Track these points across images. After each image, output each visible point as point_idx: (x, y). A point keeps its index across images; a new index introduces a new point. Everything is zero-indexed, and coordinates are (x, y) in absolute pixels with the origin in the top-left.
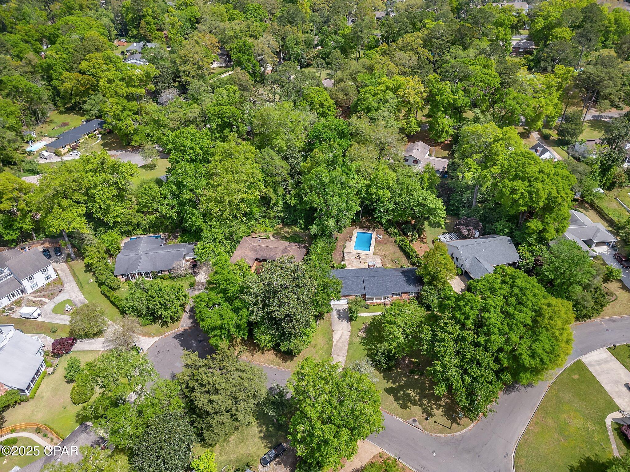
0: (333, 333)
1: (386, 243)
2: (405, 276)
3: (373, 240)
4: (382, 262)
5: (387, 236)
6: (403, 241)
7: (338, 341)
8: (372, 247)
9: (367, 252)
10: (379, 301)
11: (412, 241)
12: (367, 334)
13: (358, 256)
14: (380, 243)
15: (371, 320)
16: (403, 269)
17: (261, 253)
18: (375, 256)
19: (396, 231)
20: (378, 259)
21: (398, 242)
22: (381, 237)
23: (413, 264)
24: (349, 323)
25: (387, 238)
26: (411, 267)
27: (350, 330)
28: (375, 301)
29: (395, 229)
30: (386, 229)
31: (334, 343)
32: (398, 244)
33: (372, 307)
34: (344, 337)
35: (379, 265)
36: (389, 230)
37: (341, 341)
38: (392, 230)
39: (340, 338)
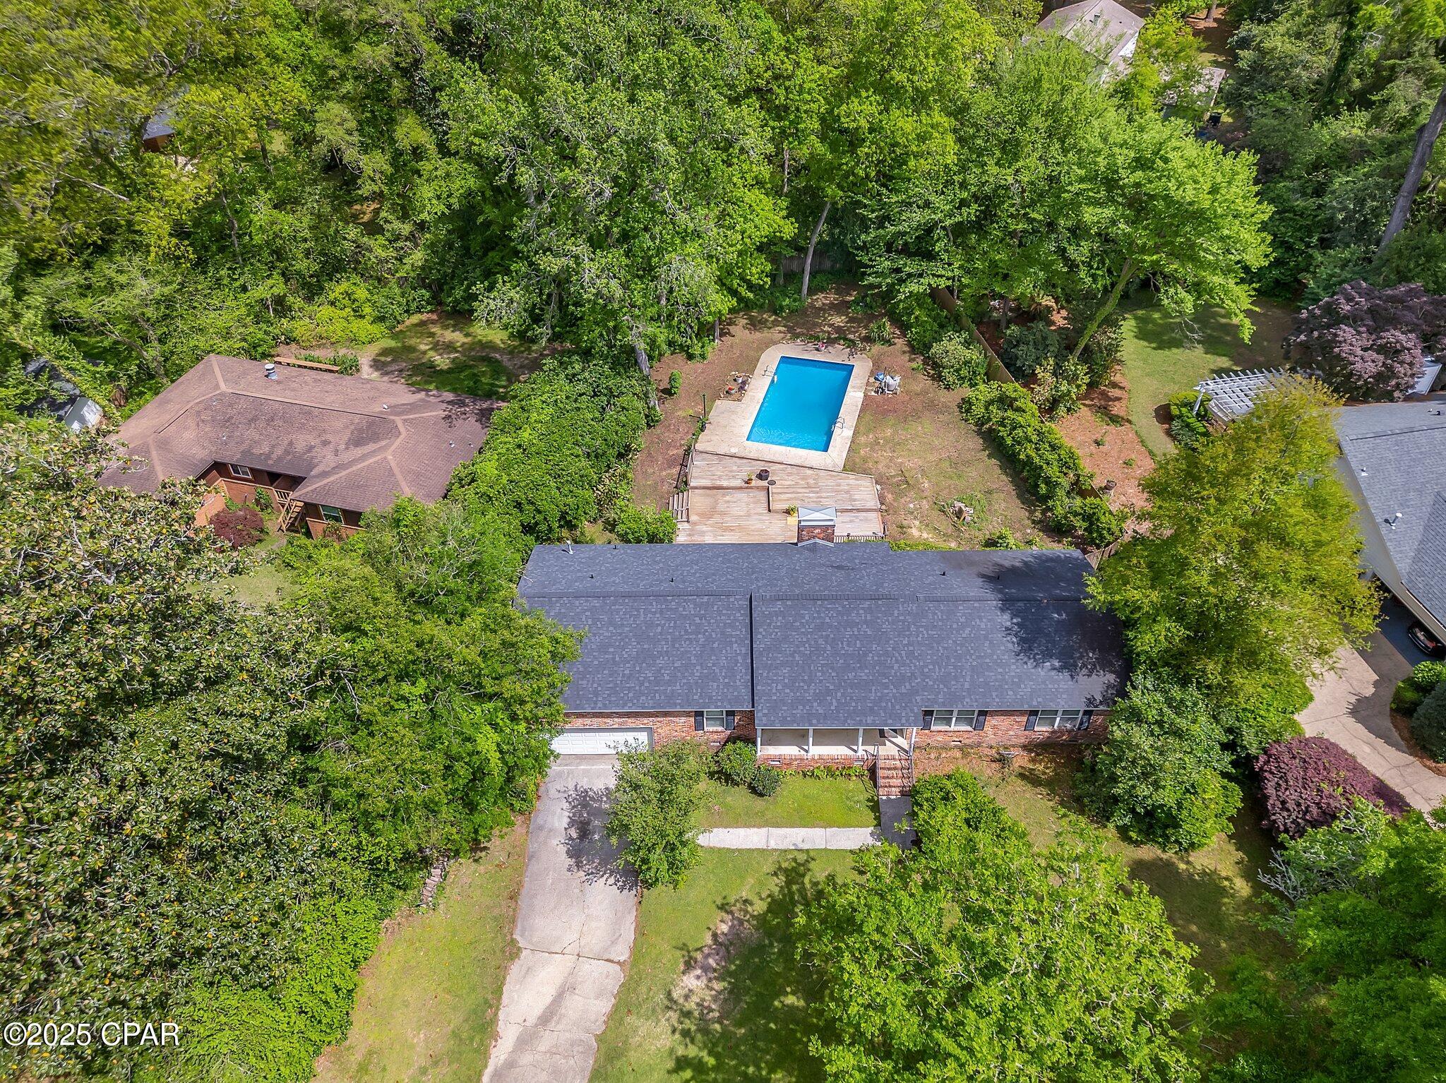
0: (515, 969)
1: (916, 415)
2: (1007, 603)
3: (854, 397)
4: (885, 509)
5: (922, 383)
6: (1005, 402)
7: (525, 1042)
8: (843, 435)
9: (813, 457)
10: (838, 751)
11: (1050, 408)
12: (734, 993)
13: (763, 475)
14: (885, 413)
15: (775, 885)
16: (1000, 557)
17: (252, 434)
18: (851, 480)
19: (974, 354)
20: (865, 491)
21: (978, 410)
22: (894, 382)
23: (1057, 530)
24: (630, 896)
25: (925, 392)
26: (1047, 547)
27: (622, 952)
28: (817, 751)
29: (967, 344)
30: (920, 348)
31: (500, 1053)
32: (980, 423)
33: (791, 790)
34: (574, 1006)
35: (866, 527)
36: (936, 349)
37: (546, 1041)
38: (953, 347)
39: (546, 1019)
